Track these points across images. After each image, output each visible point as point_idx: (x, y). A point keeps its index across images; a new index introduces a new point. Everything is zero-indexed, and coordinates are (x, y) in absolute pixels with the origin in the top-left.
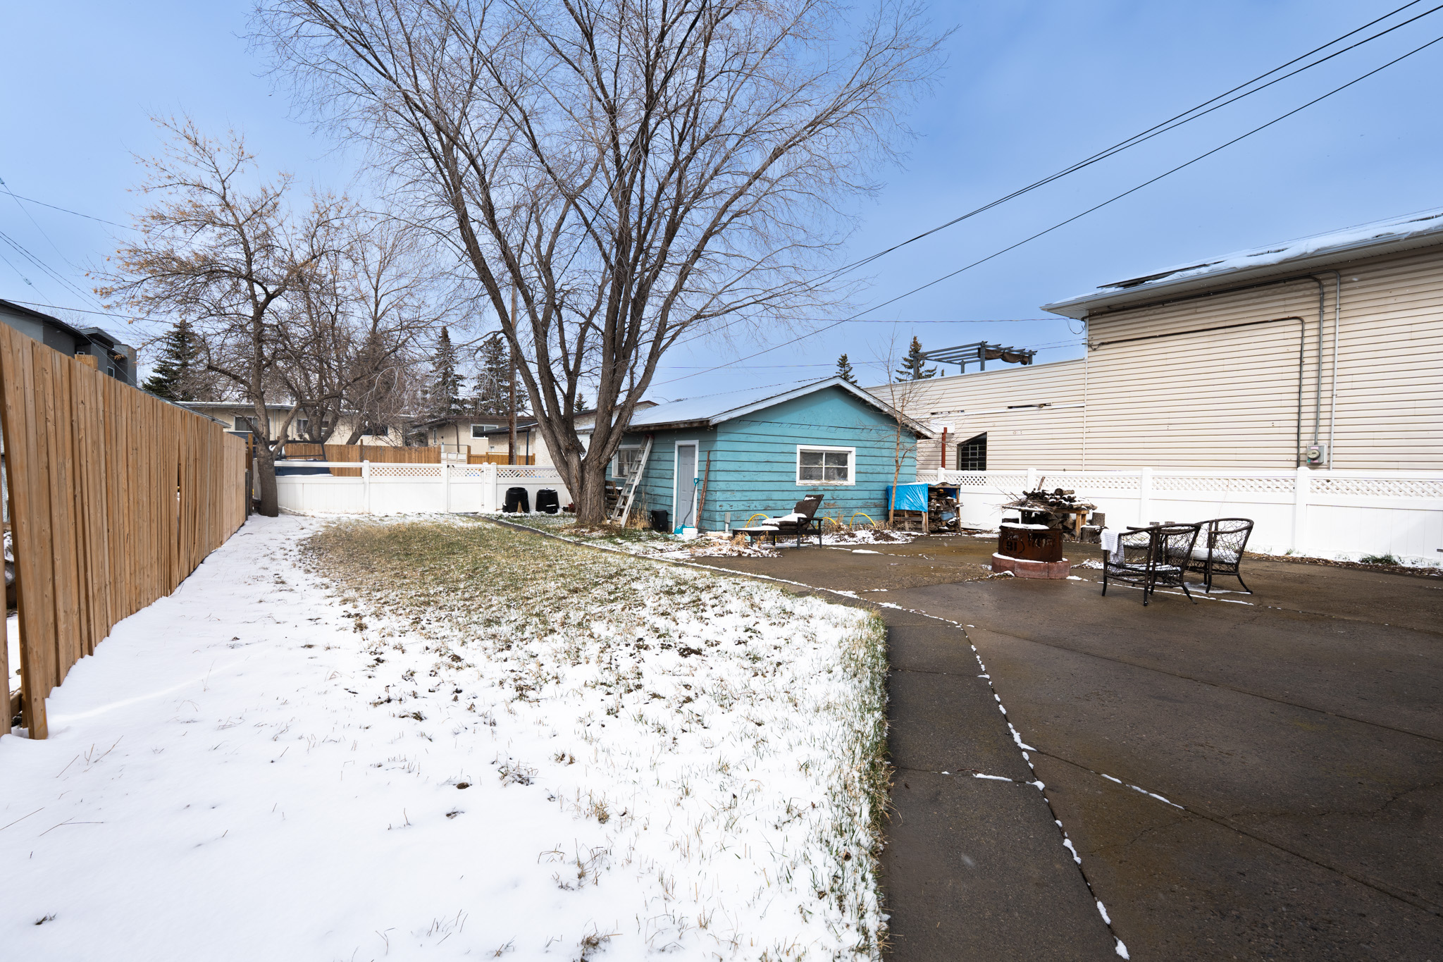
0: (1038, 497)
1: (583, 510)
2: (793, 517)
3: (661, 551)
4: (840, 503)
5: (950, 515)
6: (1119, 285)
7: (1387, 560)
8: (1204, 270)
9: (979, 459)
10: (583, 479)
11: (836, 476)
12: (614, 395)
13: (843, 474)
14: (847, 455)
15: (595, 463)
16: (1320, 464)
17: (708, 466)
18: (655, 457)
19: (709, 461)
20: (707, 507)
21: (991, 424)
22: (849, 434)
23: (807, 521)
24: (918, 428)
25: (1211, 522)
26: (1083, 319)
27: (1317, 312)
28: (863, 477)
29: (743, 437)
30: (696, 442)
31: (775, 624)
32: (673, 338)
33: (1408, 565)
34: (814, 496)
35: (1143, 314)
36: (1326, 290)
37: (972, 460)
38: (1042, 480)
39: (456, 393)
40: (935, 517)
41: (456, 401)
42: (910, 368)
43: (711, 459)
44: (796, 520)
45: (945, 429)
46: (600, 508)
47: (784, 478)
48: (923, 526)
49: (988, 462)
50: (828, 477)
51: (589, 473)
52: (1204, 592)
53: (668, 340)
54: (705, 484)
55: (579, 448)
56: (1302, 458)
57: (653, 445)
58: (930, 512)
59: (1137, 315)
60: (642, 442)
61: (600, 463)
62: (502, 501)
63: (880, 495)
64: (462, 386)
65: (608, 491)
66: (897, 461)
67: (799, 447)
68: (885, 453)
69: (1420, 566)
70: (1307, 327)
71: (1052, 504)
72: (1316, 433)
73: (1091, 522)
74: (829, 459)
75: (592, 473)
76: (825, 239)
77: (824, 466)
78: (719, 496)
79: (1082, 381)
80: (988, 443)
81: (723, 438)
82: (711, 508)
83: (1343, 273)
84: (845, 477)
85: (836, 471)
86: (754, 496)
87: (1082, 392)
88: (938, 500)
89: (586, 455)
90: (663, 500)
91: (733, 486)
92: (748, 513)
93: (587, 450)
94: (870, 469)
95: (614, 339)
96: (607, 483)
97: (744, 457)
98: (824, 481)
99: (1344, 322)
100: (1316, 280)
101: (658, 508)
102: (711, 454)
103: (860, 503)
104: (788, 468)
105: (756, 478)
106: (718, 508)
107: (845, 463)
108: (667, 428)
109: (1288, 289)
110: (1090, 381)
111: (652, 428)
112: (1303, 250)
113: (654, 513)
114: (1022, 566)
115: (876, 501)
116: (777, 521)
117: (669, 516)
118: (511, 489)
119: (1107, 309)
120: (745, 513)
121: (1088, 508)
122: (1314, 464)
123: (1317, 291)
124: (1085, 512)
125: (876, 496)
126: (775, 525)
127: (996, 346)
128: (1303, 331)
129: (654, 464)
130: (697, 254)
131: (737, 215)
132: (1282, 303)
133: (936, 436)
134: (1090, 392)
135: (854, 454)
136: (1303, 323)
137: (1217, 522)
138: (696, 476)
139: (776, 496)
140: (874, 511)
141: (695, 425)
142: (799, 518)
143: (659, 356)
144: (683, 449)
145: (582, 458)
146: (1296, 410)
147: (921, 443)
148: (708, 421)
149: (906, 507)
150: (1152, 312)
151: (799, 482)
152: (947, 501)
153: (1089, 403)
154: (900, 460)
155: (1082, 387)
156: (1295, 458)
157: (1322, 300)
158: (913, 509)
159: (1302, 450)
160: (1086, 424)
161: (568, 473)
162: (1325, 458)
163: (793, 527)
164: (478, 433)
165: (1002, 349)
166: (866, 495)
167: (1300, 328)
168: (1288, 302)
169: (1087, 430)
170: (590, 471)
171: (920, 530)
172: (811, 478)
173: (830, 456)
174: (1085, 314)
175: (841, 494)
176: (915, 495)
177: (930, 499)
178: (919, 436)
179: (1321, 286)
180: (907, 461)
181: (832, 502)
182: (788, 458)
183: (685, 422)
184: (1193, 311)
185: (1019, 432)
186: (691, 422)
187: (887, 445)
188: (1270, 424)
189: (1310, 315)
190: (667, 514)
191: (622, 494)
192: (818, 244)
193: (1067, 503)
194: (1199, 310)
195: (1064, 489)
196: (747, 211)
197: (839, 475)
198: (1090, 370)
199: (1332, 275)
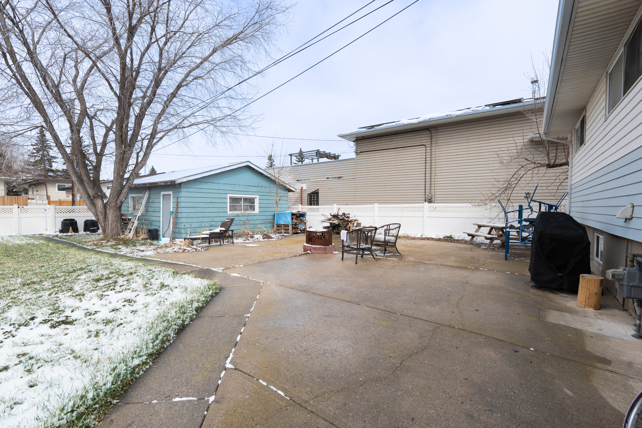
0: (336, 216)
1: (107, 230)
2: (217, 230)
3: (143, 251)
4: (251, 222)
5: (302, 226)
6: (365, 127)
7: (450, 237)
8: (394, 124)
9: (316, 201)
10: (105, 213)
11: (249, 209)
12: (124, 167)
14: (254, 199)
15: (113, 204)
16: (432, 201)
17: (177, 205)
18: (151, 200)
19: (178, 203)
20: (177, 226)
21: (320, 185)
22: (255, 189)
23: (225, 231)
24: (288, 187)
25: (387, 225)
26: (354, 141)
27: (430, 143)
28: (263, 209)
29: (197, 190)
30: (171, 193)
31: (148, 294)
32: (161, 138)
33: (456, 238)
34: (230, 219)
35: (375, 140)
36: (433, 135)
37: (313, 201)
38: (339, 209)
39: (51, 166)
40: (295, 227)
41: (52, 171)
42: (299, 162)
43: (179, 201)
44: (219, 231)
45: (302, 187)
46: (118, 229)
47: (221, 210)
48: (290, 231)
49: (319, 202)
50: (245, 210)
51: (109, 210)
52: (383, 255)
53: (157, 139)
54: (176, 214)
55: (103, 196)
56: (427, 199)
57: (150, 194)
58: (292, 225)
59: (373, 141)
60: (144, 193)
61: (116, 204)
62: (59, 227)
63: (271, 217)
64: (55, 162)
65: (123, 220)
66: (277, 202)
67: (229, 196)
68: (272, 198)
69: (460, 239)
70: (427, 149)
71: (341, 220)
72: (430, 189)
73: (356, 227)
75: (111, 210)
76: (244, 96)
77: (243, 204)
78: (183, 220)
79: (354, 168)
80: (319, 194)
81: (185, 190)
82: (179, 227)
83: (438, 129)
84: (254, 209)
85: (249, 207)
86: (204, 220)
87: (354, 172)
88: (296, 219)
89: (108, 199)
90: (155, 224)
91: (191, 215)
92: (201, 228)
93: (108, 197)
94: (266, 206)
95: (122, 136)
96: (122, 215)
97: (198, 200)
98: (243, 211)
99: (438, 147)
100: (430, 131)
101: (153, 227)
102: (179, 198)
103: (261, 222)
104: (223, 205)
105: (204, 211)
106: (183, 227)
107: (254, 203)
108: (155, 185)
109: (421, 134)
110: (357, 168)
111: (147, 185)
112: (425, 119)
113: (150, 231)
114: (314, 249)
115: (268, 221)
116: (208, 232)
117: (159, 232)
118: (65, 220)
119: (362, 138)
120: (199, 229)
121: (355, 221)
122: (430, 201)
123: (430, 135)
124: (354, 222)
125: (269, 218)
126: (207, 234)
127: (324, 152)
128: (426, 150)
129: (150, 205)
130: (174, 95)
131: (196, 78)
132: (419, 139)
133: (298, 191)
134: (357, 172)
135: (258, 198)
136: (426, 147)
137: (389, 225)
138: (171, 210)
139: (216, 219)
140: (269, 225)
141: (169, 183)
142: (221, 230)
143: (152, 147)
144: (165, 196)
145: (105, 201)
146: (424, 180)
147: (290, 194)
148: (175, 181)
149: (282, 222)
150: (377, 140)
151: (229, 212)
152: (301, 219)
153: (357, 176)
154: (278, 201)
155: (354, 170)
156: (424, 199)
157: (431, 139)
158: (285, 223)
159: (426, 196)
160: (356, 186)
161: (96, 210)
162: (433, 199)
163: (217, 235)
164: (60, 189)
165: (326, 153)
166: (264, 218)
167: (425, 149)
168: (421, 139)
169: (356, 188)
170: (110, 209)
171: (288, 233)
172: (236, 210)
173: (246, 200)
174: (354, 139)
175: (252, 218)
176: (286, 217)
177: (292, 219)
178: (290, 191)
179: (431, 133)
180: (281, 202)
181: (247, 221)
182: (223, 201)
183: (164, 182)
184: (391, 140)
185: (331, 189)
186: (167, 182)
187: (273, 194)
188: (416, 186)
189: (428, 144)
190: (158, 231)
191: (131, 221)
192: (241, 98)
193: (347, 219)
194: (393, 140)
195: (346, 213)
196: (202, 77)
197: (251, 208)
198: (357, 163)
199: (434, 129)
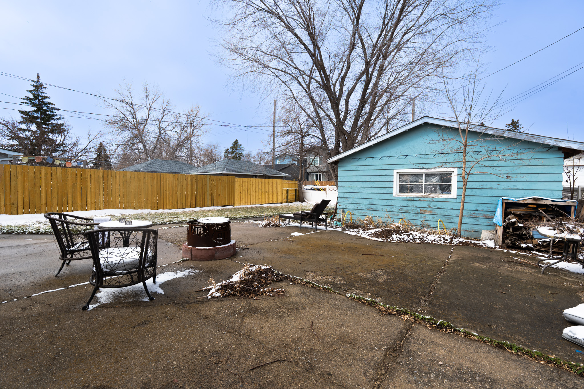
4: (437, 211)
11: (438, 190)
13: (446, 189)
14: (451, 174)
22: (450, 158)
28: (467, 192)
29: (353, 168)
47: (383, 191)
50: (427, 192)
58: (505, 227)
63: (491, 208)
67: (395, 171)
74: (427, 178)
77: (424, 183)
78: (339, 200)
81: (341, 170)
84: (447, 192)
85: (437, 187)
86: (361, 201)
91: (347, 195)
92: (357, 211)
94: (477, 185)
97: (354, 179)
98: (423, 194)
104: (386, 185)
105: (362, 191)
106: (339, 207)
107: (449, 181)
115: (487, 213)
120: (355, 211)
125: (486, 209)
126: (293, 214)
135: (457, 173)
139: (376, 202)
140: (484, 221)
151: (398, 194)
166: (472, 207)
173: (431, 176)
175: (439, 205)
177: (508, 214)
181: (429, 210)
182: (387, 179)
197: (441, 190)
